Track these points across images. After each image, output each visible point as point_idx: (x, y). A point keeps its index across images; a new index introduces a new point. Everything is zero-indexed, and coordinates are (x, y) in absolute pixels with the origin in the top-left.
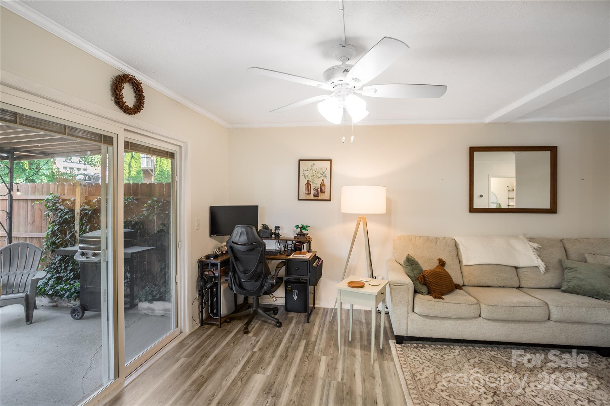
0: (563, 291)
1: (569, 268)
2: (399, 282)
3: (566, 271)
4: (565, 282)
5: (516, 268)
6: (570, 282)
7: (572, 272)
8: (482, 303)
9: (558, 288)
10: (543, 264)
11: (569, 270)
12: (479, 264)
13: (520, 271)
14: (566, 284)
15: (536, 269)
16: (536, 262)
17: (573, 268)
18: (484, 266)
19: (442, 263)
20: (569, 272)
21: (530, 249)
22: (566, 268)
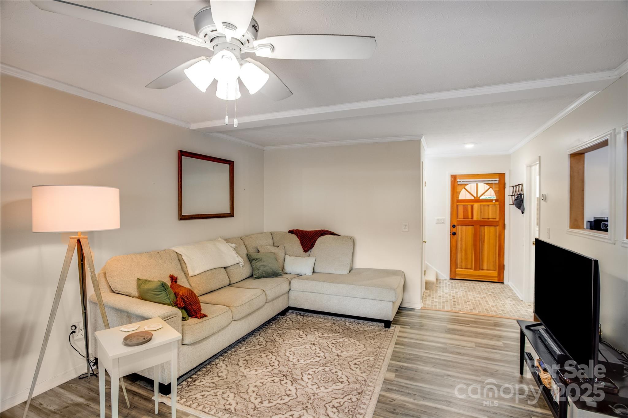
0: (256, 278)
1: (255, 259)
2: (169, 314)
3: (253, 262)
4: (256, 271)
5: (225, 268)
6: (259, 270)
7: (258, 261)
8: (232, 307)
9: (251, 276)
10: (242, 259)
11: (255, 261)
12: (203, 271)
13: (228, 269)
14: (257, 272)
15: (237, 265)
16: (237, 259)
17: (258, 259)
18: (207, 273)
19: (173, 279)
20: (256, 262)
21: (232, 250)
22: (253, 260)
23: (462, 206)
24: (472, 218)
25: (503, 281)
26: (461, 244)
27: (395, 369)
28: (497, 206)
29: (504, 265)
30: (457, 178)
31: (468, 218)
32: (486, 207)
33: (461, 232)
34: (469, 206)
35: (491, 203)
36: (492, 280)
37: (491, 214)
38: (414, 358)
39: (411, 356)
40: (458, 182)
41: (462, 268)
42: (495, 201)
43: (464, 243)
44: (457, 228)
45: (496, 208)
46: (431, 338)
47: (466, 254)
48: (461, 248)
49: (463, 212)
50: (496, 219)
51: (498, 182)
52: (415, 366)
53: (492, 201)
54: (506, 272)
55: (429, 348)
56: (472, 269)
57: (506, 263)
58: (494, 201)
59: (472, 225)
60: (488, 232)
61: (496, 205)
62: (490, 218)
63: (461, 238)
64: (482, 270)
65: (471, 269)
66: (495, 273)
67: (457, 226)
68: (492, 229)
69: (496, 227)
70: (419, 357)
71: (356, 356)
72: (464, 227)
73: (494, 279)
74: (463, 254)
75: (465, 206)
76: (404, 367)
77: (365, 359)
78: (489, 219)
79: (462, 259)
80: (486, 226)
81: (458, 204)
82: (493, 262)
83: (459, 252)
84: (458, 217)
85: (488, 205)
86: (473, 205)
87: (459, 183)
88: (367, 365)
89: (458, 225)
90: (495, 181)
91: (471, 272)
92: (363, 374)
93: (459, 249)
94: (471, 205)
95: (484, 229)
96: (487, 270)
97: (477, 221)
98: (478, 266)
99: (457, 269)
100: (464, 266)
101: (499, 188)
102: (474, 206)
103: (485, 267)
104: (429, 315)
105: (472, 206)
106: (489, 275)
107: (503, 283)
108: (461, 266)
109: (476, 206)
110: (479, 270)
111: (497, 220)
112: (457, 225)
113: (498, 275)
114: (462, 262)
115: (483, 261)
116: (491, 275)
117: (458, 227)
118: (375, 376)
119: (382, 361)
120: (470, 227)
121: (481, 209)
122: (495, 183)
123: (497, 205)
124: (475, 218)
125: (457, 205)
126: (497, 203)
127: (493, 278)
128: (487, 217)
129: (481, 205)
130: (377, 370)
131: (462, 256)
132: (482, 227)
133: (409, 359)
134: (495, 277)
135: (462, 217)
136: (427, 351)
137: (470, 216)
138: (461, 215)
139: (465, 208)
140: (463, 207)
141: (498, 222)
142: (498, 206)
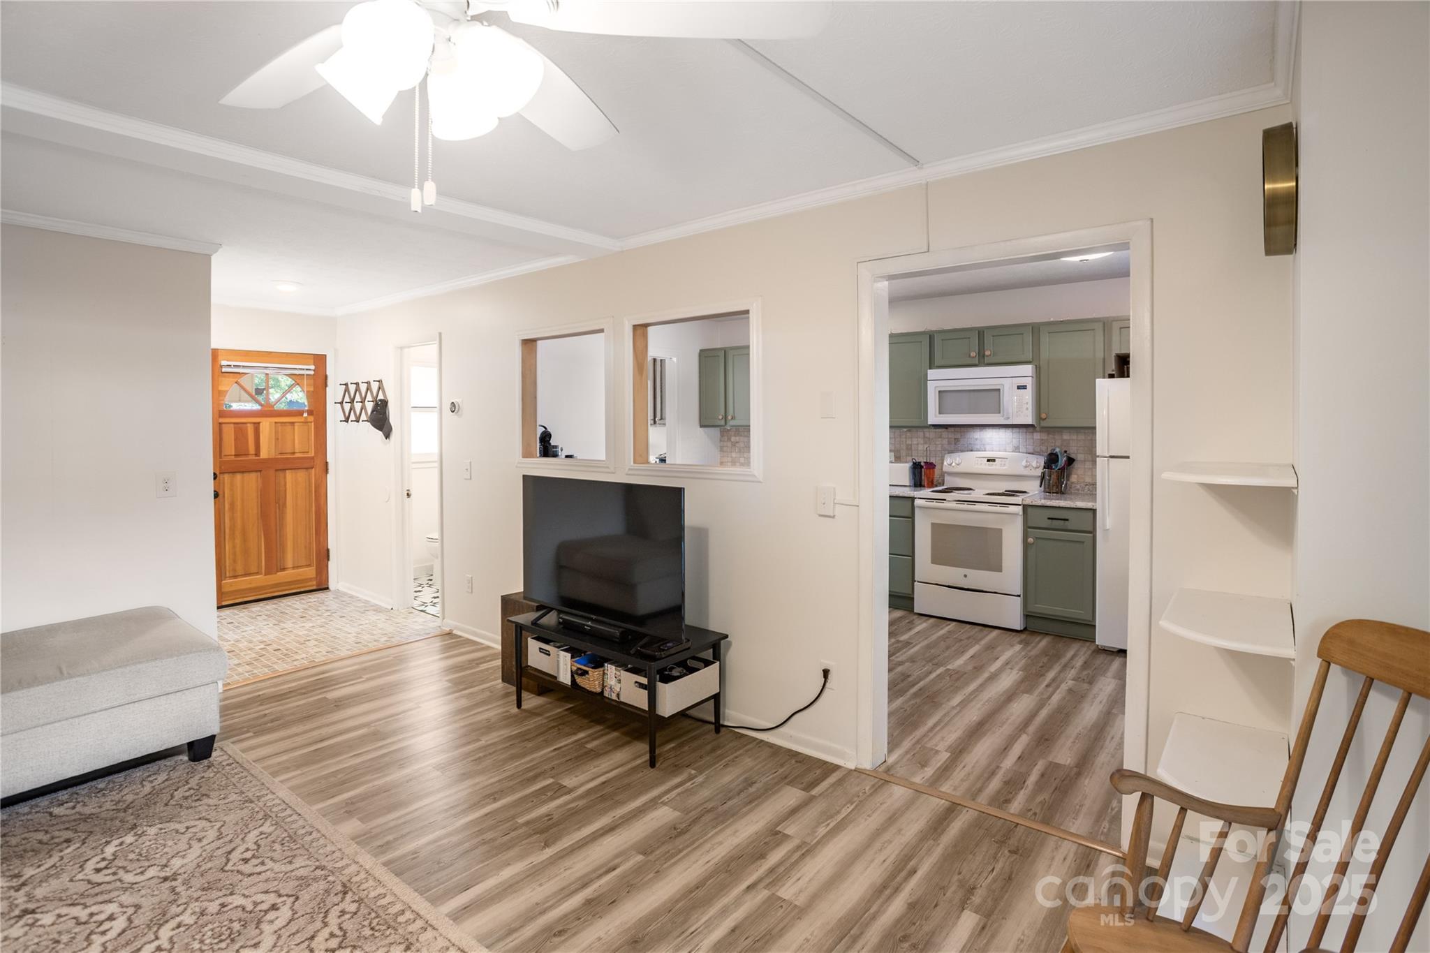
23: (232, 425)
24: (257, 454)
25: (328, 585)
26: (232, 519)
27: (342, 812)
28: (309, 424)
29: (328, 550)
30: (220, 358)
31: (247, 455)
32: (289, 428)
33: (232, 490)
34: (249, 425)
35: (300, 417)
36: (305, 587)
37: (299, 441)
38: (347, 777)
39: (339, 776)
40: (221, 366)
41: (235, 577)
42: (308, 414)
43: (238, 514)
44: (221, 479)
45: (308, 429)
46: (331, 730)
47: (245, 539)
48: (232, 529)
49: (236, 440)
50: (308, 452)
51: (312, 373)
52: (371, 785)
53: (303, 415)
54: (332, 566)
55: (349, 746)
56: (261, 574)
57: (331, 545)
58: (305, 415)
59: (256, 471)
60: (293, 482)
61: (307, 422)
62: (296, 451)
63: (232, 505)
64: (284, 569)
65: (257, 573)
66: (310, 572)
67: (221, 476)
68: (301, 474)
69: (310, 470)
70: (354, 768)
71: (219, 848)
72: (238, 477)
73: (310, 583)
74: (238, 541)
75: (240, 425)
76: (354, 800)
77: (252, 837)
78: (294, 453)
79: (235, 554)
80: (288, 469)
81: (221, 420)
82: (305, 547)
83: (227, 537)
84: (223, 454)
85: (293, 423)
86: (259, 423)
87: (224, 370)
88: (277, 846)
89: (224, 473)
90: (307, 369)
91: (259, 580)
92: (294, 861)
93: (227, 531)
94: (254, 423)
95: (285, 478)
96: (294, 568)
97: (269, 459)
98: (274, 564)
99: (223, 582)
100: (240, 571)
101: (315, 386)
102: (261, 424)
103: (289, 564)
104: (261, 693)
105: (256, 425)
106: (299, 578)
107: (328, 588)
108: (234, 570)
109: (266, 425)
110: (278, 571)
111: (312, 454)
112: (220, 473)
113: (317, 575)
114: (235, 561)
115: (283, 551)
116: (303, 578)
117: (224, 478)
118: (326, 846)
119: (295, 817)
120: (253, 475)
121: (276, 432)
122: (307, 375)
123: (311, 422)
124: (264, 454)
125: (220, 423)
126: (311, 419)
127: (307, 582)
128: (289, 451)
129: (276, 423)
130: (311, 837)
131: (234, 547)
132: (281, 474)
133: (344, 782)
134: (311, 579)
135: (233, 453)
136: (355, 753)
137: (252, 450)
138: (230, 449)
139: (240, 430)
140: (235, 428)
141: (312, 458)
142: (313, 423)
